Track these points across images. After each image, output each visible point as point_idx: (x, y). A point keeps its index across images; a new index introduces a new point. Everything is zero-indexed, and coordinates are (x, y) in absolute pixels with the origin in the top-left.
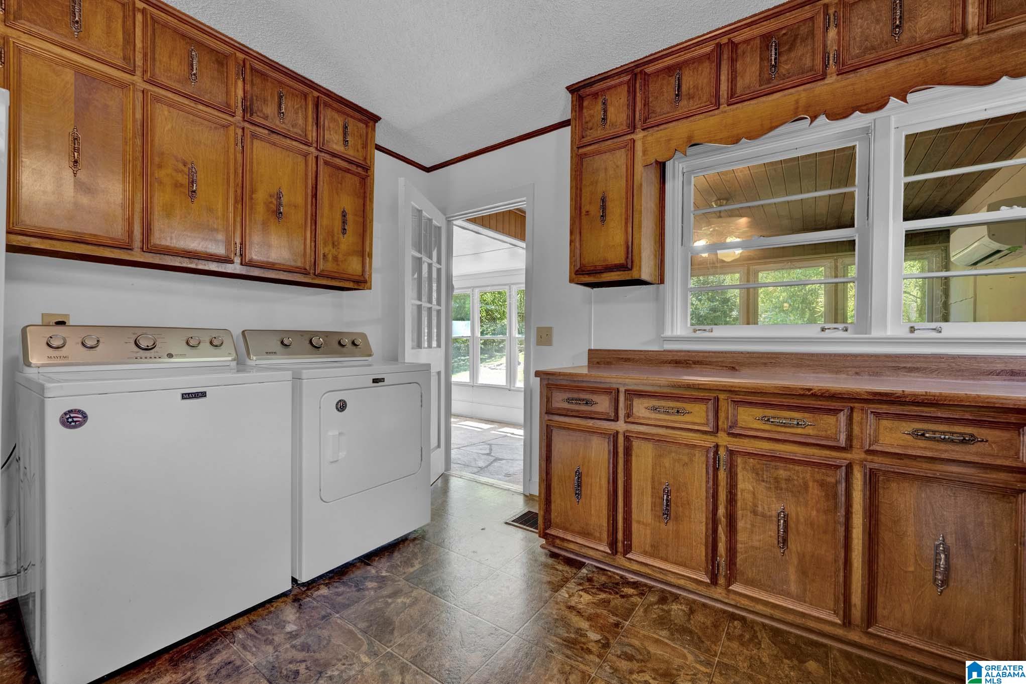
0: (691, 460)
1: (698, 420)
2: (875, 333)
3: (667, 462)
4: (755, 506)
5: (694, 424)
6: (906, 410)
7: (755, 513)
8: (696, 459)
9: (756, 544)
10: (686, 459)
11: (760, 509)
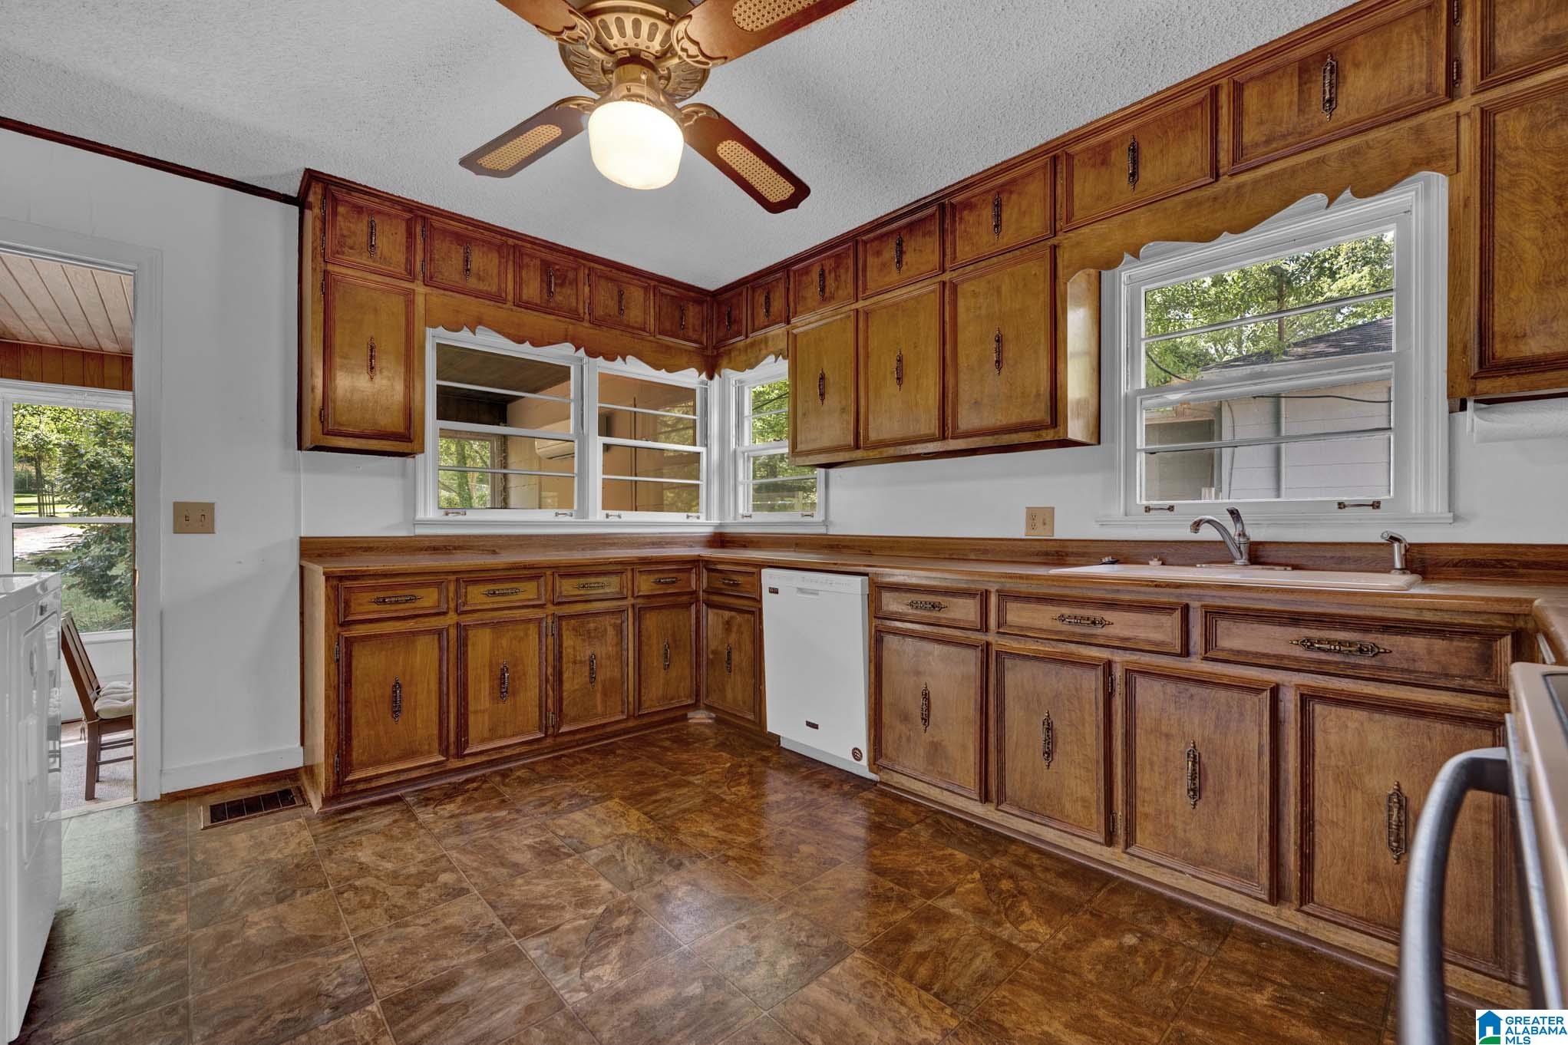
0: (526, 635)
1: (531, 597)
2: (591, 519)
3: (504, 642)
4: (575, 656)
5: (529, 600)
6: (654, 568)
7: (575, 662)
8: (530, 632)
9: (576, 687)
10: (522, 634)
11: (578, 658)
